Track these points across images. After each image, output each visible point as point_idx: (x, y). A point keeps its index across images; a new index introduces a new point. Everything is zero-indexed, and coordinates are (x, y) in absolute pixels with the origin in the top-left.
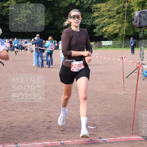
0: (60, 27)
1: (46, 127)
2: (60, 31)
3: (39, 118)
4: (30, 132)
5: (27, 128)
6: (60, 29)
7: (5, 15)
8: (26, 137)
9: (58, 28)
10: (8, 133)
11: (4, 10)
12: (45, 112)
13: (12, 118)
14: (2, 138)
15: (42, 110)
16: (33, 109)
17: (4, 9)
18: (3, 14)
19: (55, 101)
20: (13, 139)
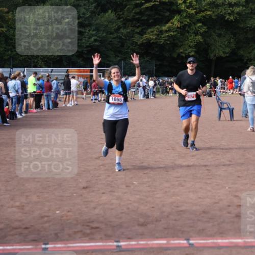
0: (247, 58)
1: (234, 215)
2: (248, 64)
3: (221, 200)
4: (208, 222)
5: (202, 215)
6: (247, 60)
7: (163, 43)
8: (203, 230)
9: (243, 60)
10: (174, 222)
11: (162, 36)
12: (229, 189)
13: (178, 198)
14: (165, 228)
15: (225, 187)
16: (210, 184)
17: (162, 34)
18: (160, 42)
19: (246, 173)
20: (183, 232)
